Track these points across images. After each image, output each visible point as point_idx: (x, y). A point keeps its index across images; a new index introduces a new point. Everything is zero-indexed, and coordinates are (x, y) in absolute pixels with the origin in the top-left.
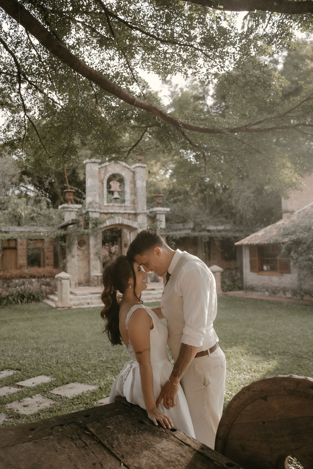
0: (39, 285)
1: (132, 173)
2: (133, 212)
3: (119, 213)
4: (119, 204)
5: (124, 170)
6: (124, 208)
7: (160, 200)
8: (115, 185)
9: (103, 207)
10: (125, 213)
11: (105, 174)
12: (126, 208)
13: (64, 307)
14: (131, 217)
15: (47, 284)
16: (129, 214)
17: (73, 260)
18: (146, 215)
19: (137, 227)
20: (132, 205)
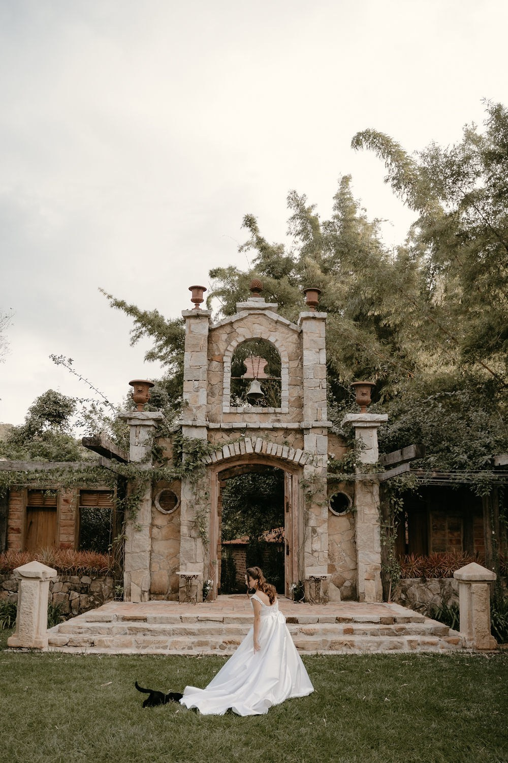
0: (66, 589)
1: (296, 336)
2: (295, 426)
3: (259, 429)
4: (259, 409)
5: (276, 330)
6: (273, 417)
7: (363, 394)
8: (256, 368)
9: (220, 418)
10: (274, 429)
11: (228, 342)
12: (280, 417)
13: (20, 648)
14: (290, 438)
15: (82, 588)
16: (287, 431)
17: (137, 536)
18: (325, 432)
19: (302, 462)
20: (295, 410)
